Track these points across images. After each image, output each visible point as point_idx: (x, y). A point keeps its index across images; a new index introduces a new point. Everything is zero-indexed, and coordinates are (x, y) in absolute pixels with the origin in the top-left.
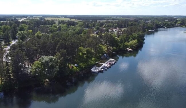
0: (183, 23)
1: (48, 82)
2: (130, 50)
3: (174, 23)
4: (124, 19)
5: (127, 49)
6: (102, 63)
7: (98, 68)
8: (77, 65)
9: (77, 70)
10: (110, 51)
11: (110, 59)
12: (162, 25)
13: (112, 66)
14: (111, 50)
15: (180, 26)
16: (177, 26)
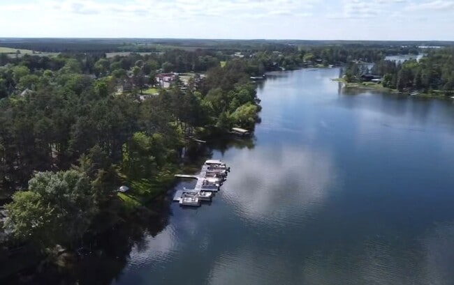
0: (318, 58)
1: (65, 254)
2: (243, 131)
3: (299, 59)
4: (170, 49)
5: (234, 129)
6: (195, 176)
7: (193, 191)
8: (127, 188)
9: (136, 203)
10: (191, 139)
11: (207, 162)
12: (275, 64)
13: (224, 181)
14: (195, 136)
15: (313, 64)
16: (306, 66)
